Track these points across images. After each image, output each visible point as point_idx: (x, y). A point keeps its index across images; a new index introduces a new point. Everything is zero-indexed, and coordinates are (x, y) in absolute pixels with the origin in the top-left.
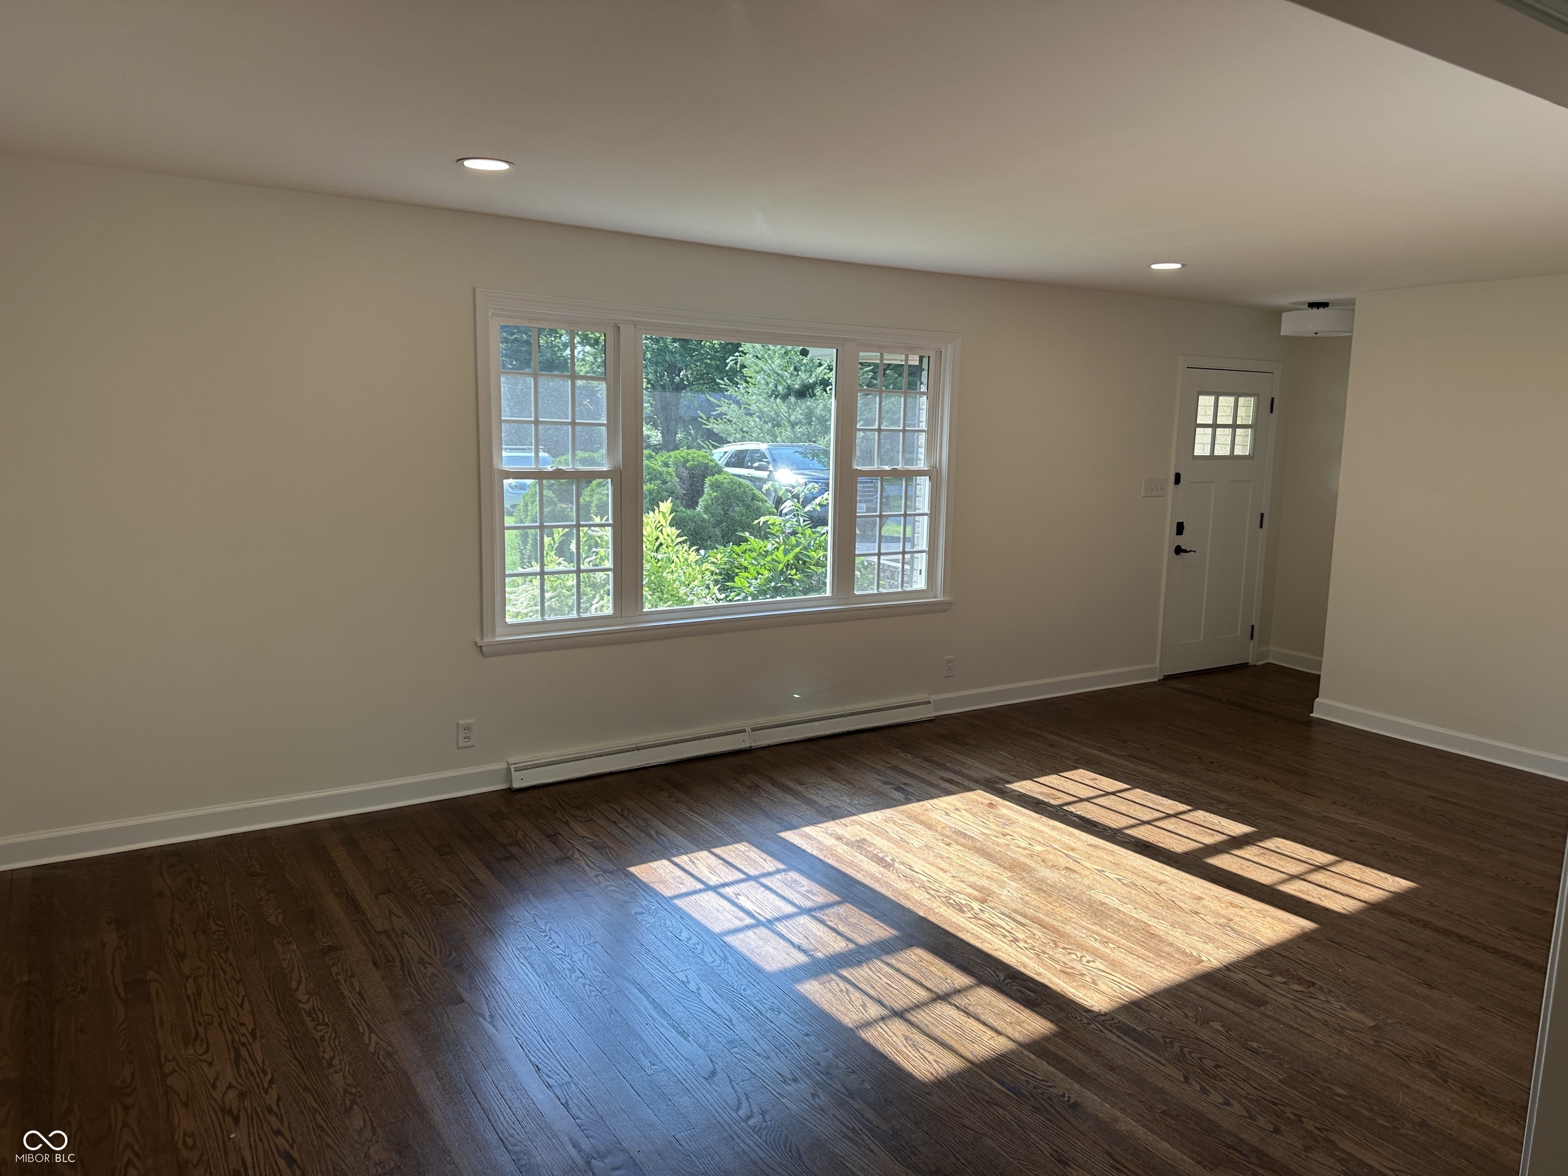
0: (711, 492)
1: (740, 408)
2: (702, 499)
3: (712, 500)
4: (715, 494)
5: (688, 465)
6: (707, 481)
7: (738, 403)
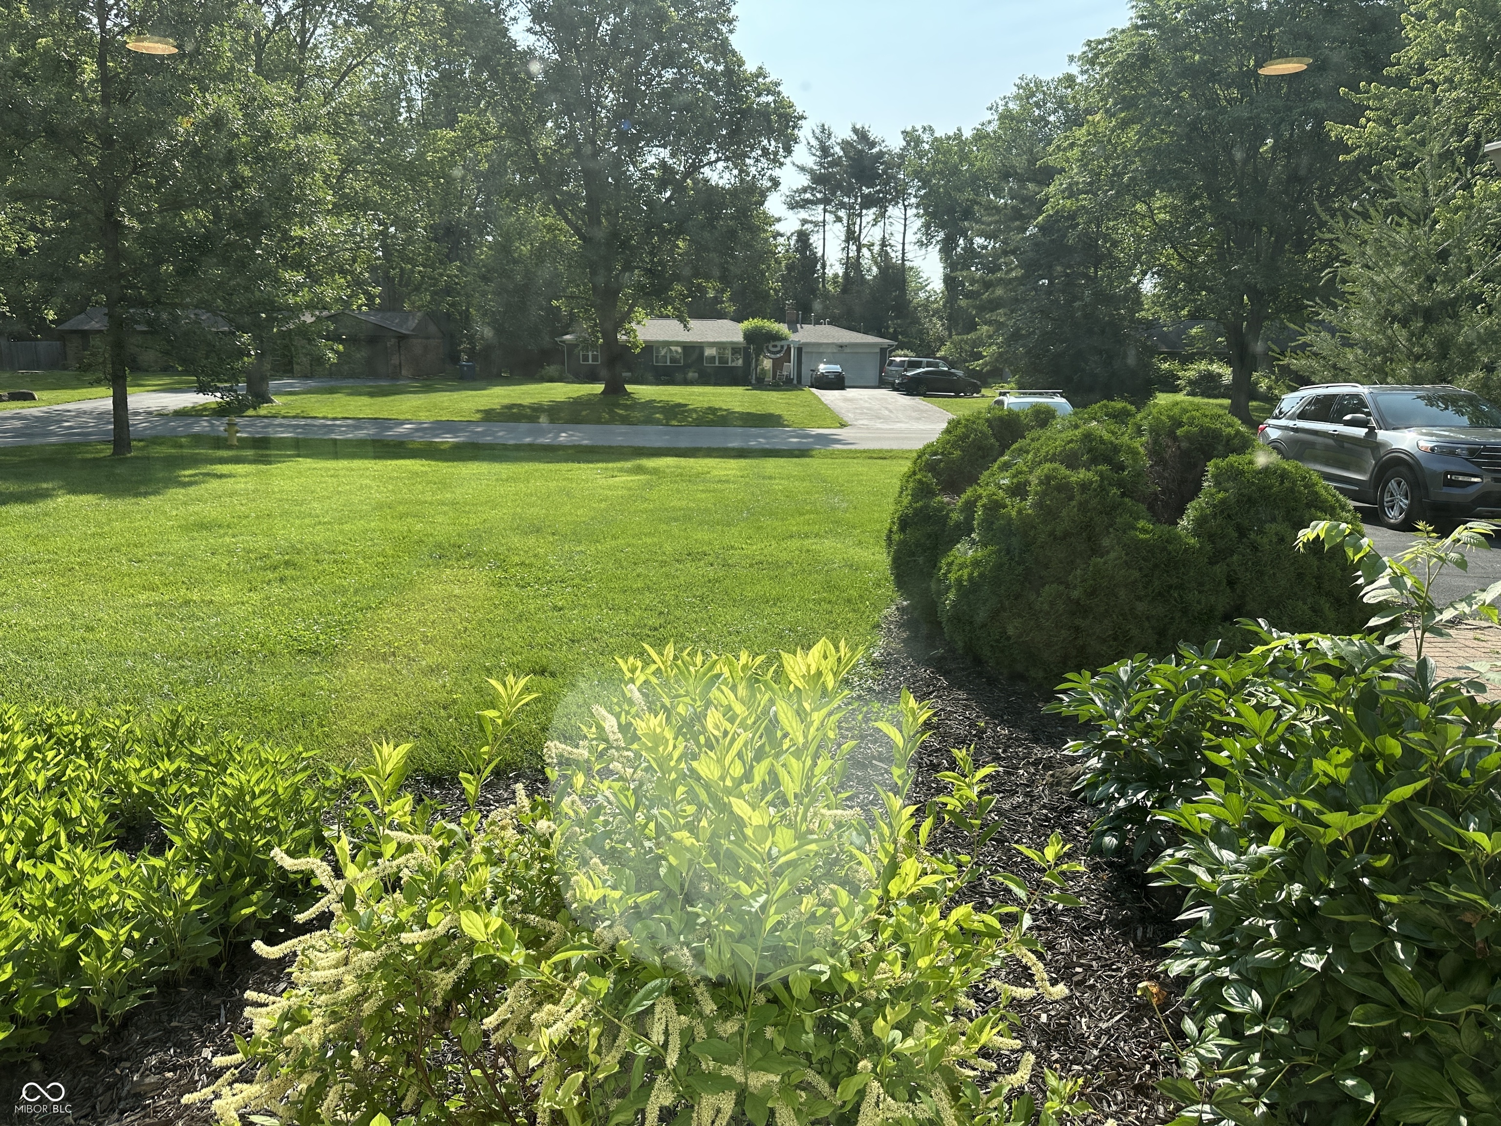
0: (1214, 490)
1: (1333, 336)
2: (1194, 503)
3: (1215, 506)
4: (1221, 495)
5: (1179, 432)
6: (1210, 467)
7: (1332, 331)
